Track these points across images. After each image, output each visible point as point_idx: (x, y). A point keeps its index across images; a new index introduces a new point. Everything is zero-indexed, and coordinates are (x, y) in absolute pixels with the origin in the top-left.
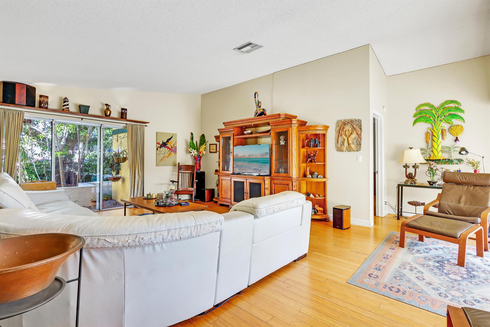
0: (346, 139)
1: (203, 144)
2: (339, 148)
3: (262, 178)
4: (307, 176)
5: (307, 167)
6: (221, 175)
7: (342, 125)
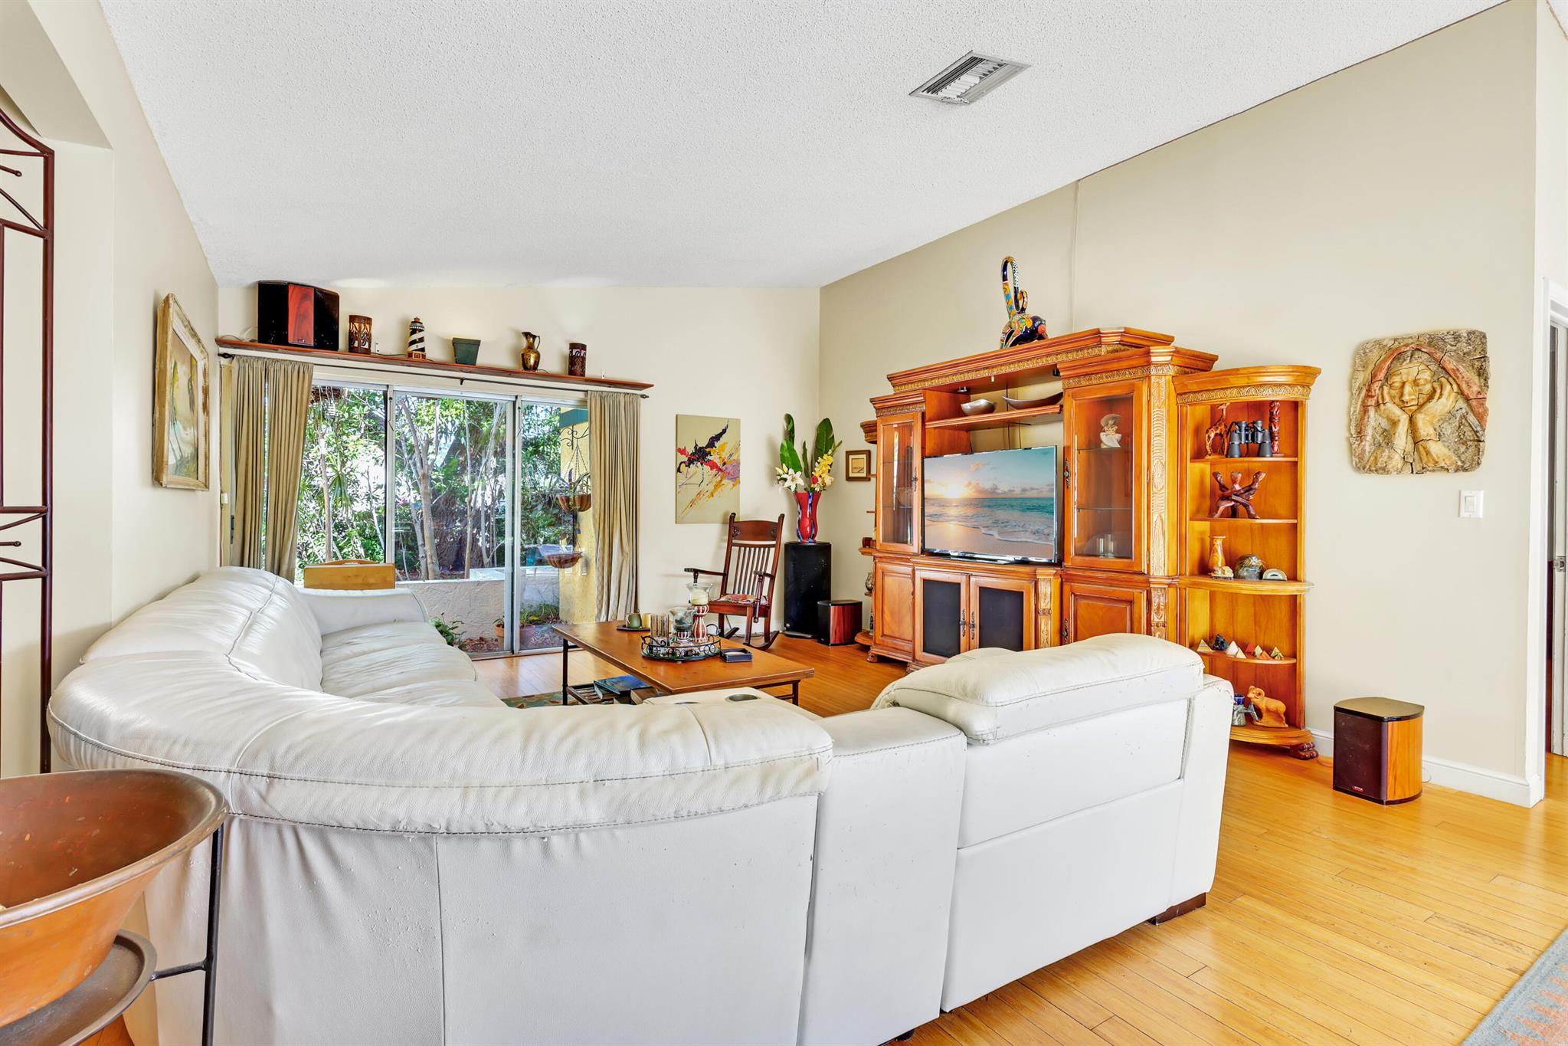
0: (1404, 419)
1: (826, 453)
2: (1366, 459)
3: (1027, 573)
4: (1213, 571)
5: (1213, 534)
6: (880, 557)
7: (1385, 361)
